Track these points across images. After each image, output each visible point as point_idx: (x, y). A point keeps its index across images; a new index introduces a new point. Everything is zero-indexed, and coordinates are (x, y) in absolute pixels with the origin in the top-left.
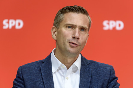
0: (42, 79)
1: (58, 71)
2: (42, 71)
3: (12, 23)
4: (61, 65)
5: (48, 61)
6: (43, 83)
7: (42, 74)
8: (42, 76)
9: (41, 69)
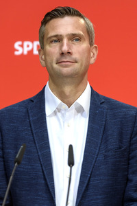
0: (31, 126)
1: (55, 113)
2: (30, 115)
3: (28, 46)
4: (60, 104)
5: (40, 100)
6: (32, 132)
7: (31, 118)
8: (30, 122)
9: (29, 112)
